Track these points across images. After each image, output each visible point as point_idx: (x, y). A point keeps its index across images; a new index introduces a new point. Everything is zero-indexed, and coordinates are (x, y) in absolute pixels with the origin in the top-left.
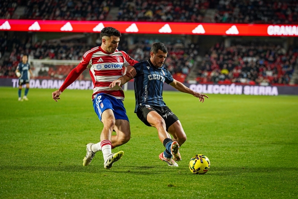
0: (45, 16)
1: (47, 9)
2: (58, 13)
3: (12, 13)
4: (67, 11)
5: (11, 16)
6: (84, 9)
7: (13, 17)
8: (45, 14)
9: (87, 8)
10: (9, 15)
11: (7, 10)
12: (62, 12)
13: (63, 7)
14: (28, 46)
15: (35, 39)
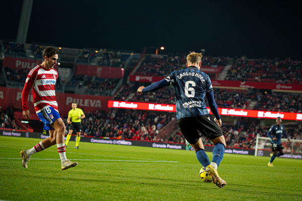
0: (269, 108)
1: (271, 104)
2: (278, 106)
3: (247, 105)
4: (285, 105)
5: (247, 107)
6: (297, 105)
7: (248, 108)
8: (270, 107)
9: (298, 104)
10: (245, 106)
11: (244, 103)
12: (281, 106)
13: (282, 102)
14: (257, 128)
15: (263, 124)
